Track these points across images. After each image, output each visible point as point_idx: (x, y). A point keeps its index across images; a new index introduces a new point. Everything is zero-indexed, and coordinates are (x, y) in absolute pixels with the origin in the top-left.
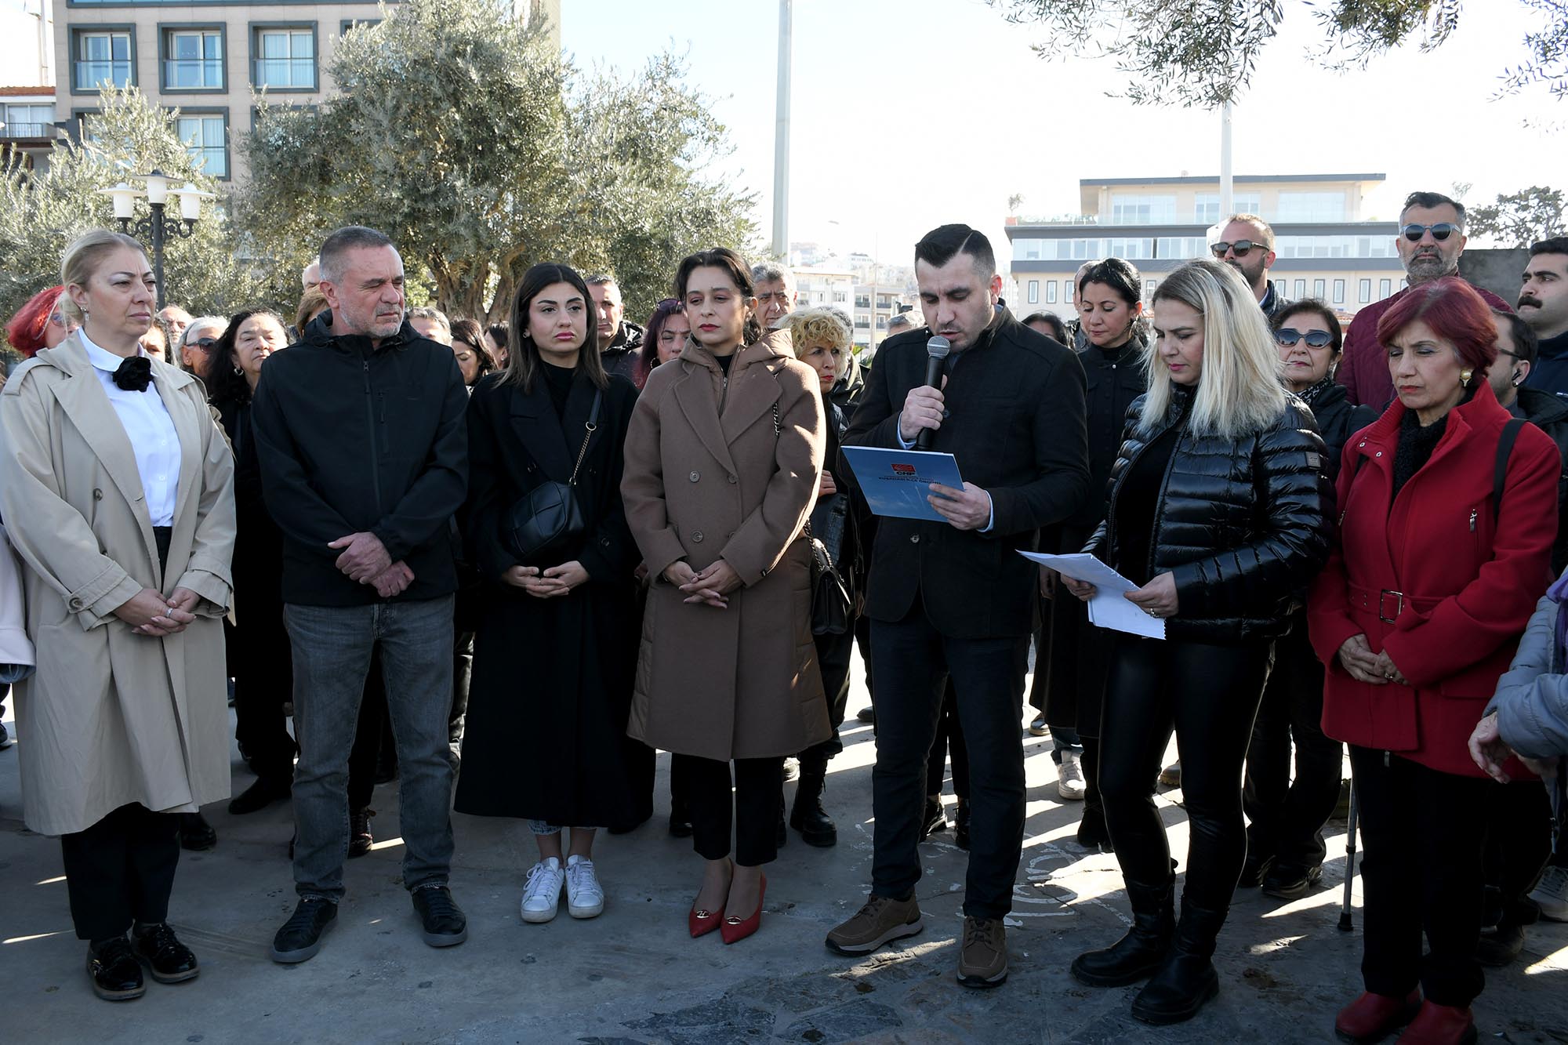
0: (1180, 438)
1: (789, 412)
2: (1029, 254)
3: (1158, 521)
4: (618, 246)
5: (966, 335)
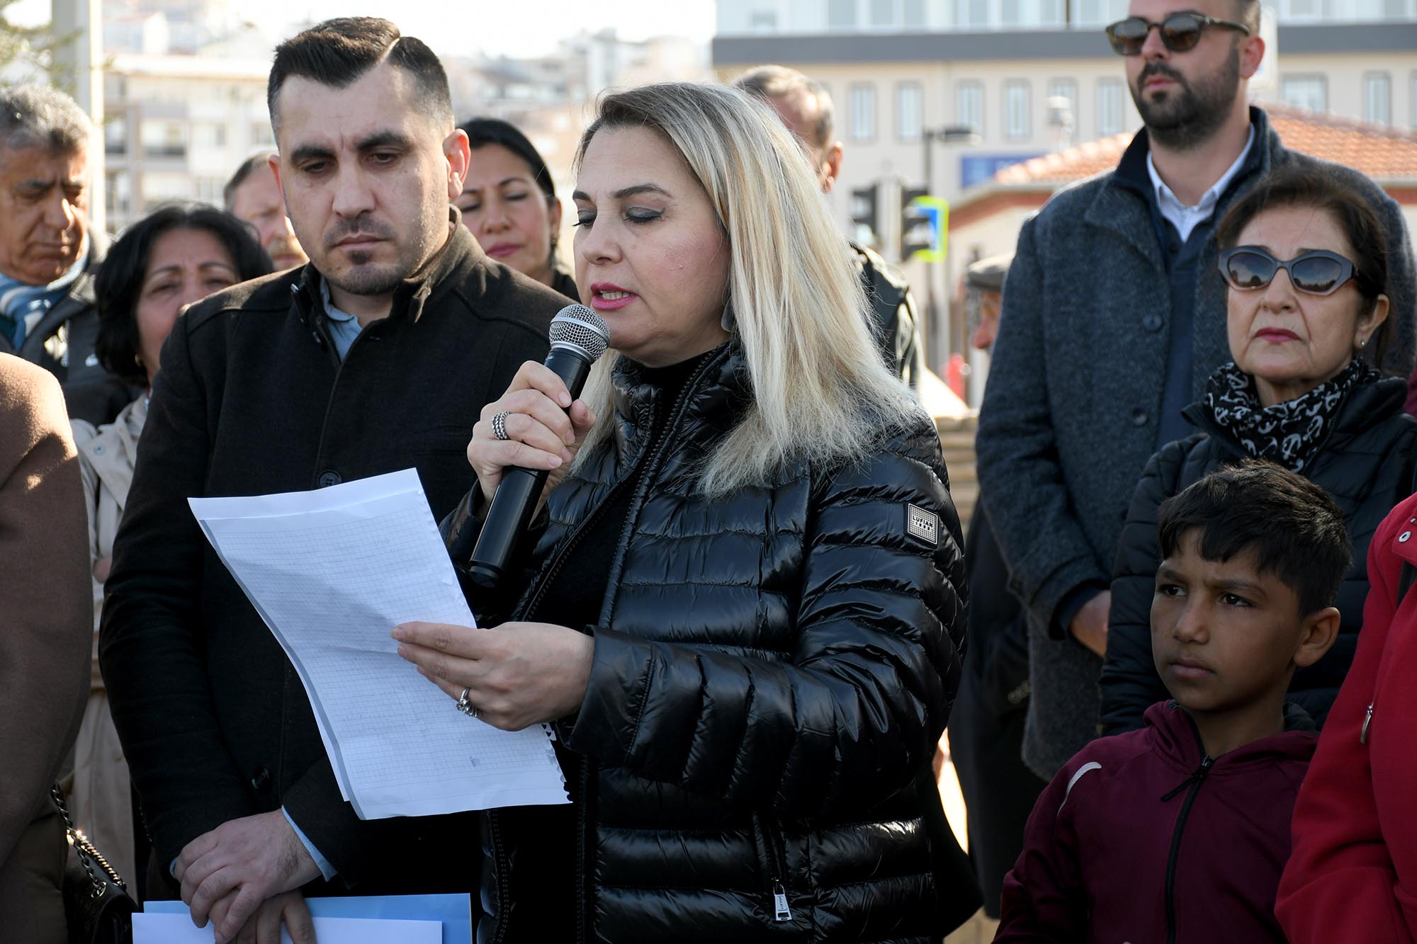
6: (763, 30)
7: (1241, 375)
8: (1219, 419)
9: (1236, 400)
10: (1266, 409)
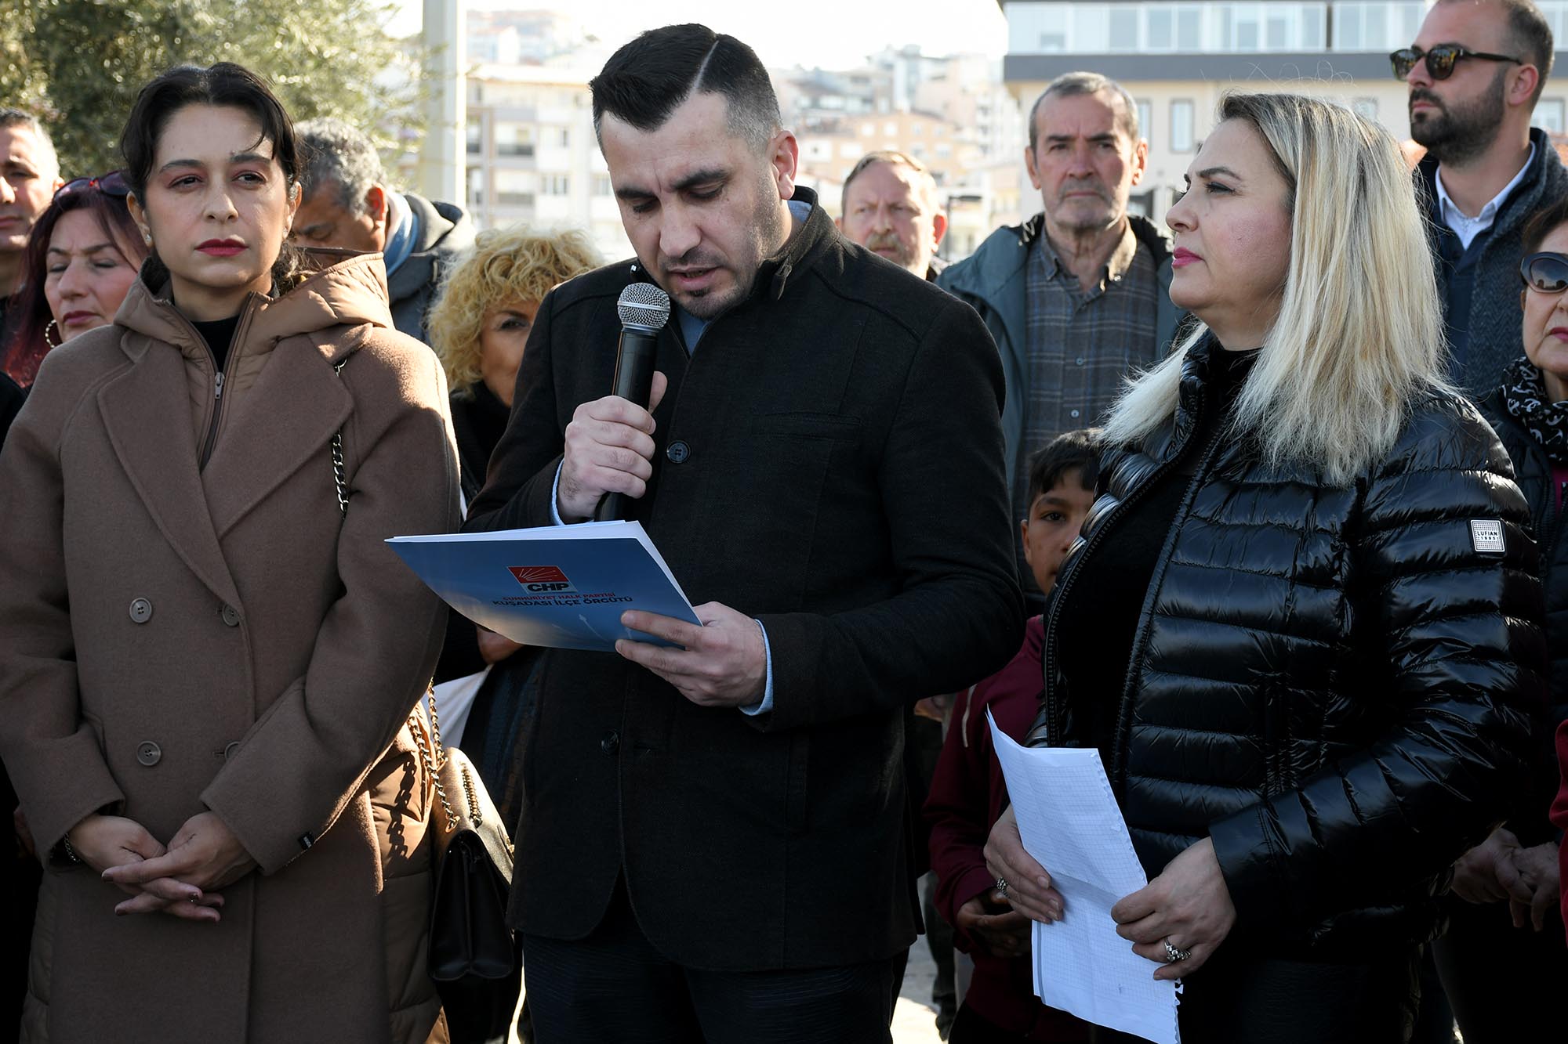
0: (1194, 486)
1: (369, 454)
2: (1046, 39)
3: (1137, 670)
4: (52, 27)
5: (734, 272)
6: (1052, 50)
7: (1532, 368)
8: (1511, 409)
9: (1527, 391)
10: (1555, 405)
